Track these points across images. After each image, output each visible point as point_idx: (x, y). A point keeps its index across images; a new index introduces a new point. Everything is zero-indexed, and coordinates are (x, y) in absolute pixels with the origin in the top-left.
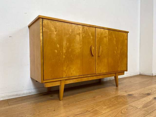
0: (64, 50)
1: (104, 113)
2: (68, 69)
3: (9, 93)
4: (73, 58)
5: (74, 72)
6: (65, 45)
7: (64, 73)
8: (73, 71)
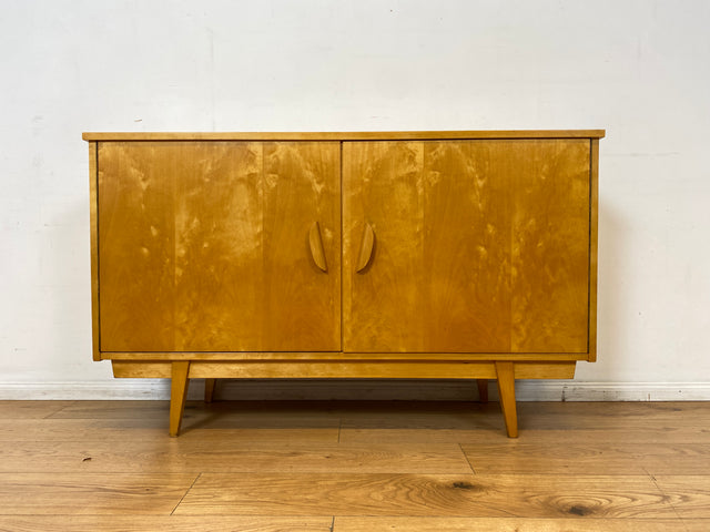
0: (177, 246)
2: (195, 321)
4: (217, 279)
5: (225, 336)
6: (183, 228)
7: (178, 334)
8: (219, 330)
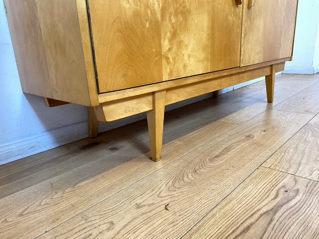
2: (175, 48)
4: (187, 5)
5: (192, 60)
7: (164, 62)
8: (189, 57)
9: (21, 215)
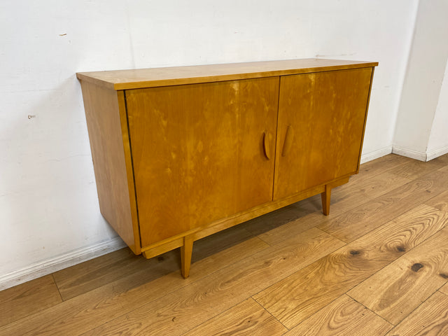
0: (189, 163)
1: (288, 326)
2: (201, 208)
3: (52, 257)
4: (213, 178)
6: (192, 150)
7: (191, 218)
8: (214, 209)
9: (95, 308)
